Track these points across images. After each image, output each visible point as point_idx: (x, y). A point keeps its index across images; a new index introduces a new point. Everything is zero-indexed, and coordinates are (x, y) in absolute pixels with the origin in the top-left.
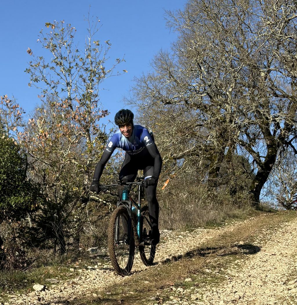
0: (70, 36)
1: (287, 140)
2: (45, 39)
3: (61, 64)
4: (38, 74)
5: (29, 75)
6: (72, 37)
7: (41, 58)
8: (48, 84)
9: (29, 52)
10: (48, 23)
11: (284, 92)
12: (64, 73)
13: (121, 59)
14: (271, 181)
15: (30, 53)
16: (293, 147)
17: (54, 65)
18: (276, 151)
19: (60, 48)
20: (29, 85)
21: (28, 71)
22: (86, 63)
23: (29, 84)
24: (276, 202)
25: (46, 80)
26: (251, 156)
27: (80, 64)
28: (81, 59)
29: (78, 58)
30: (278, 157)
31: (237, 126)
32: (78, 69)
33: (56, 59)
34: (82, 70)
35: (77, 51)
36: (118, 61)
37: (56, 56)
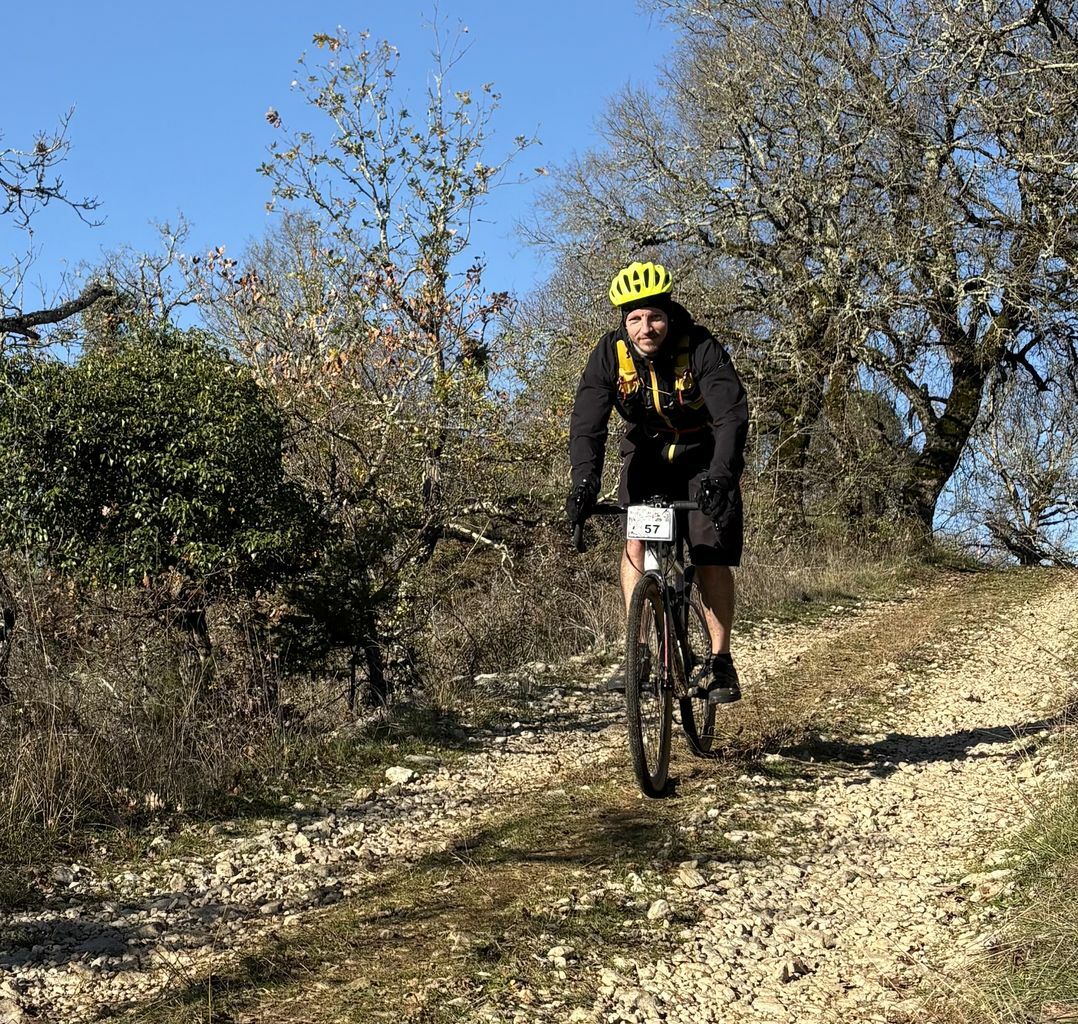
0: (384, 73)
1: (1012, 349)
2: (313, 79)
3: (359, 150)
4: (295, 179)
5: (270, 183)
6: (389, 74)
7: (305, 137)
8: (323, 206)
9: (273, 118)
10: (322, 34)
11: (1000, 212)
12: (368, 175)
13: (529, 137)
14: (967, 471)
15: (273, 121)
16: (1030, 368)
17: (339, 153)
18: (979, 383)
19: (358, 108)
20: (268, 208)
21: (267, 170)
22: (430, 150)
23: (270, 207)
24: (983, 534)
25: (319, 195)
26: (902, 397)
27: (414, 150)
28: (417, 137)
29: (408, 136)
30: (986, 400)
31: (858, 313)
32: (408, 165)
33: (345, 138)
34: (418, 168)
35: (404, 114)
36: (521, 143)
37: (345, 128)
